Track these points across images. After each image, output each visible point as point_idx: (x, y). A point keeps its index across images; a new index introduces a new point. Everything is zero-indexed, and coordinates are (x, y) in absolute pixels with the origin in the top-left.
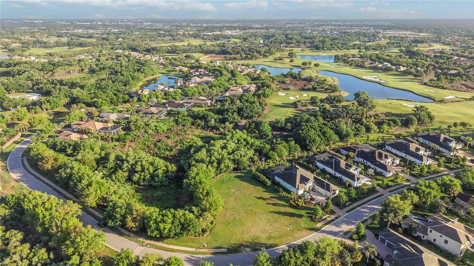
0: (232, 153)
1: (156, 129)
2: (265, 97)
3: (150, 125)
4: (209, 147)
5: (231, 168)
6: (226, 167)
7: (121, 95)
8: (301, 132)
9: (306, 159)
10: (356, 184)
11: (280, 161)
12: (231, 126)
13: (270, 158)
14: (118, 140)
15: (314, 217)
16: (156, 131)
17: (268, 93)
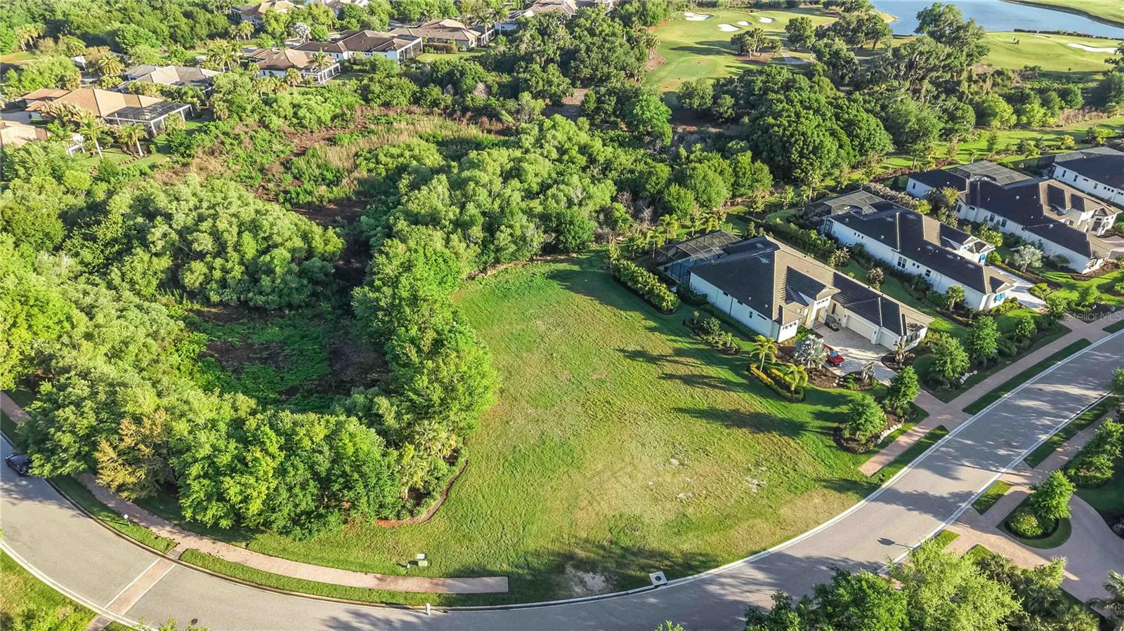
0: (538, 194)
1: (295, 114)
2: (645, 24)
3: (276, 101)
4: (461, 170)
5: (535, 244)
6: (515, 243)
7: (202, 16)
8: (771, 120)
9: (793, 211)
10: (986, 302)
11: (707, 221)
12: (540, 104)
13: (670, 211)
14: (166, 149)
15: (847, 434)
16: (295, 121)
17: (654, 8)
